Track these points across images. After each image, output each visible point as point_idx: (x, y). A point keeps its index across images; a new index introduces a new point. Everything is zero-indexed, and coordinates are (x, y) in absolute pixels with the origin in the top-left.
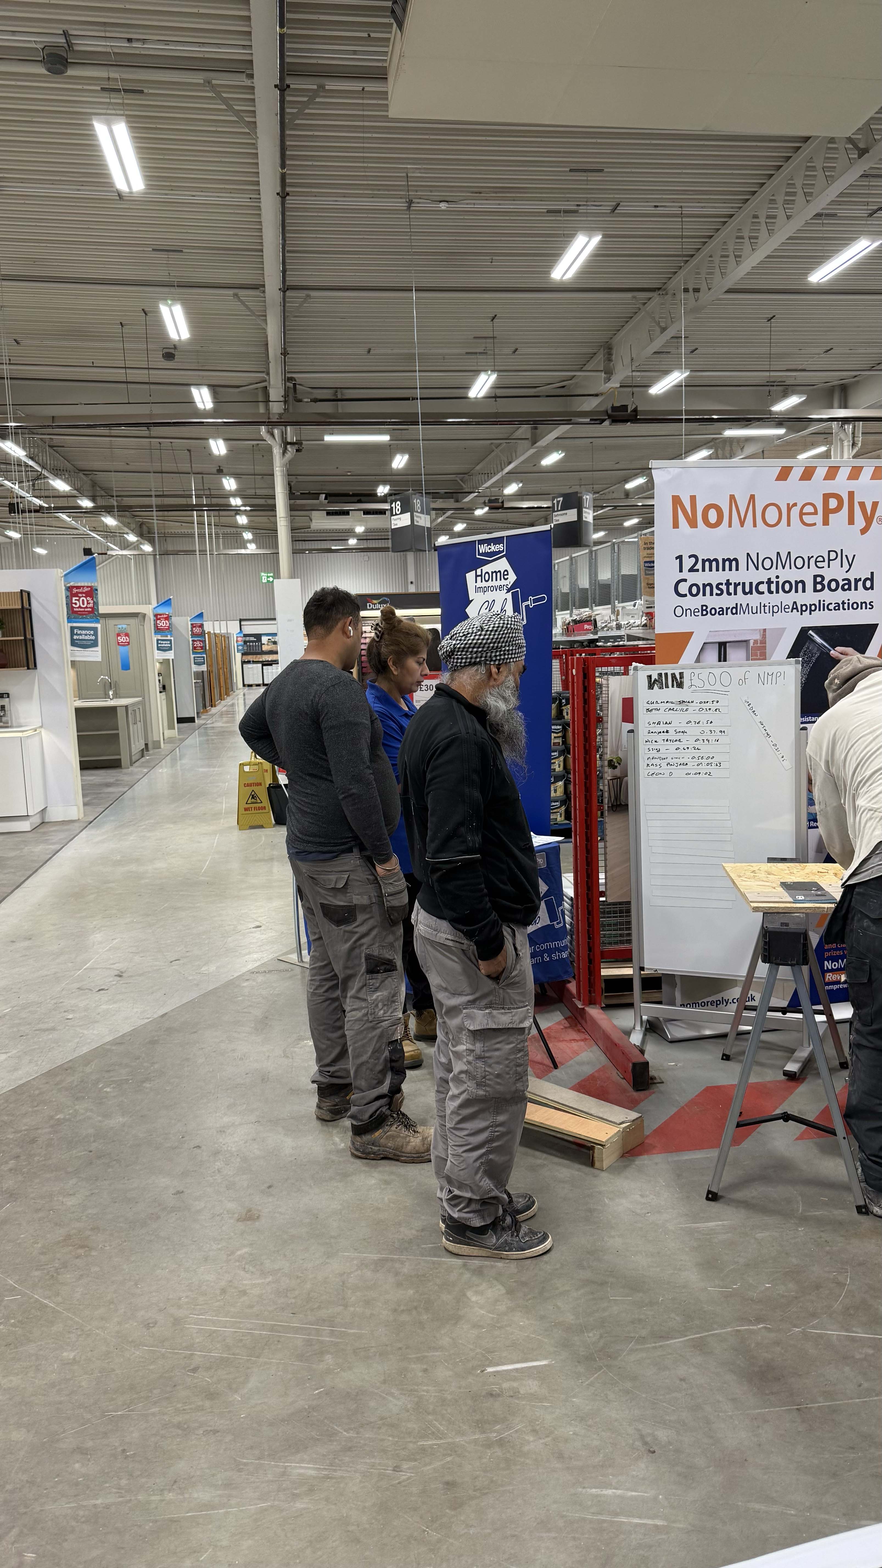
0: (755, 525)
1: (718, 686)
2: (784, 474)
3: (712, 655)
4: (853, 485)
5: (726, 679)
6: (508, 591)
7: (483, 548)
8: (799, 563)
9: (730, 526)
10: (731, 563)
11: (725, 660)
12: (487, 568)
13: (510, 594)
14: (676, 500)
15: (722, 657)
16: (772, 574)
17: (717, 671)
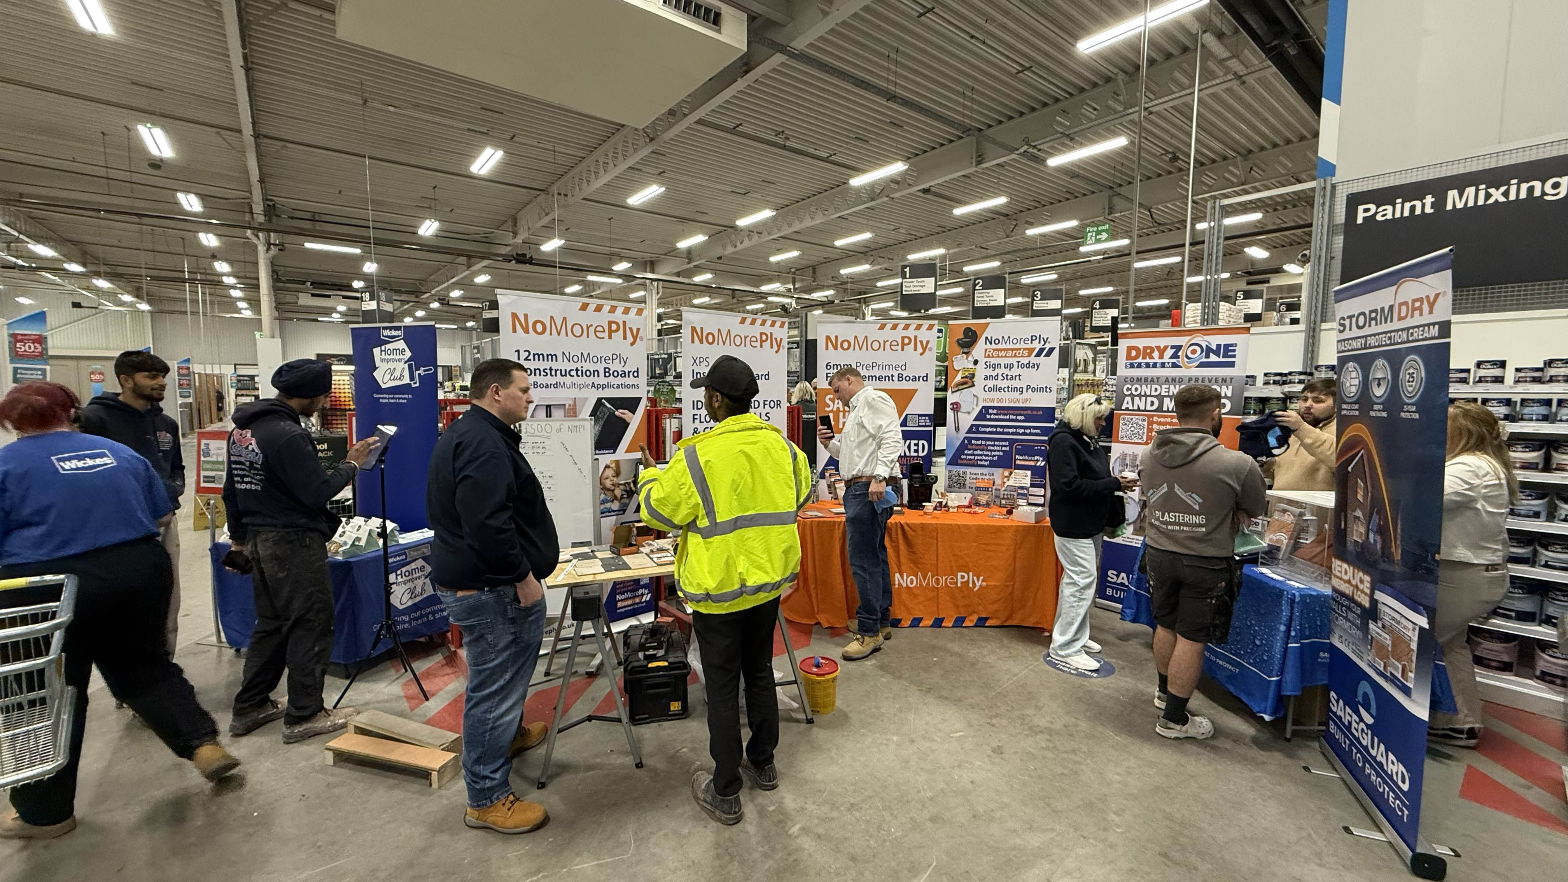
0: (567, 335)
1: (544, 433)
2: (584, 307)
3: (542, 413)
4: (625, 317)
5: (548, 428)
6: (405, 362)
7: (387, 333)
8: (595, 360)
9: (551, 334)
10: (553, 357)
11: (550, 416)
12: (388, 346)
13: (406, 365)
14: (515, 316)
15: (549, 415)
16: (579, 365)
17: (543, 424)
